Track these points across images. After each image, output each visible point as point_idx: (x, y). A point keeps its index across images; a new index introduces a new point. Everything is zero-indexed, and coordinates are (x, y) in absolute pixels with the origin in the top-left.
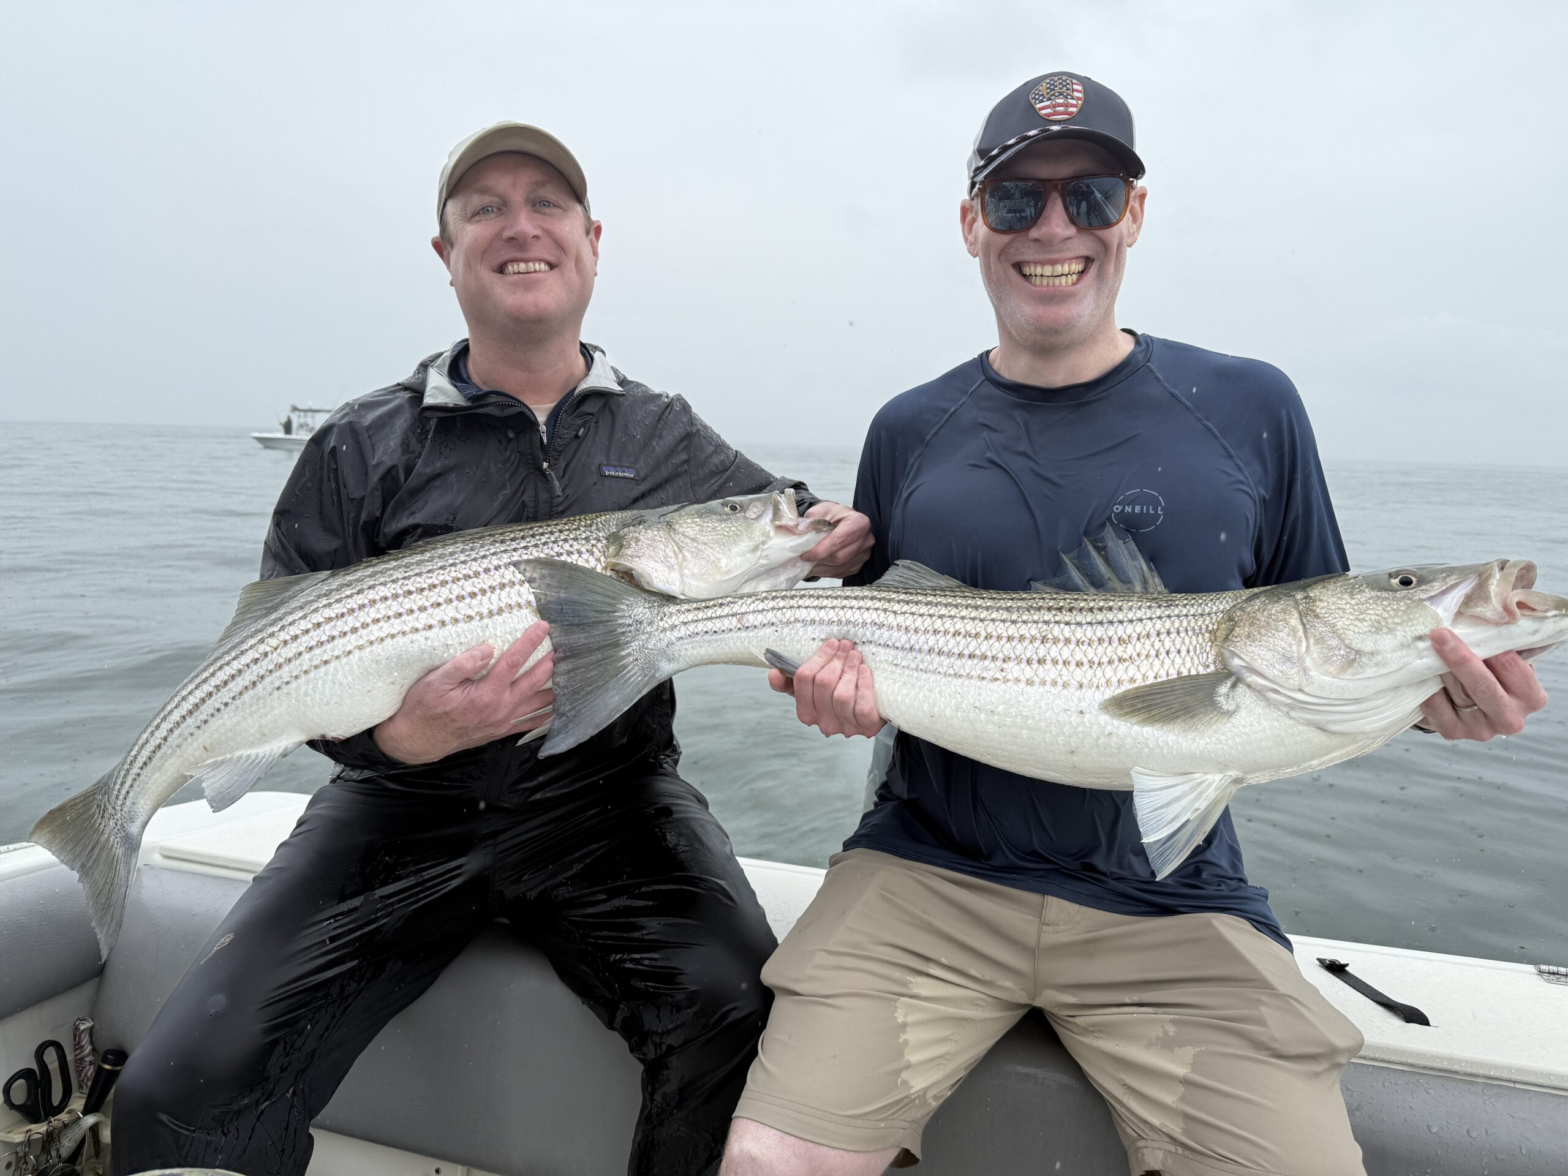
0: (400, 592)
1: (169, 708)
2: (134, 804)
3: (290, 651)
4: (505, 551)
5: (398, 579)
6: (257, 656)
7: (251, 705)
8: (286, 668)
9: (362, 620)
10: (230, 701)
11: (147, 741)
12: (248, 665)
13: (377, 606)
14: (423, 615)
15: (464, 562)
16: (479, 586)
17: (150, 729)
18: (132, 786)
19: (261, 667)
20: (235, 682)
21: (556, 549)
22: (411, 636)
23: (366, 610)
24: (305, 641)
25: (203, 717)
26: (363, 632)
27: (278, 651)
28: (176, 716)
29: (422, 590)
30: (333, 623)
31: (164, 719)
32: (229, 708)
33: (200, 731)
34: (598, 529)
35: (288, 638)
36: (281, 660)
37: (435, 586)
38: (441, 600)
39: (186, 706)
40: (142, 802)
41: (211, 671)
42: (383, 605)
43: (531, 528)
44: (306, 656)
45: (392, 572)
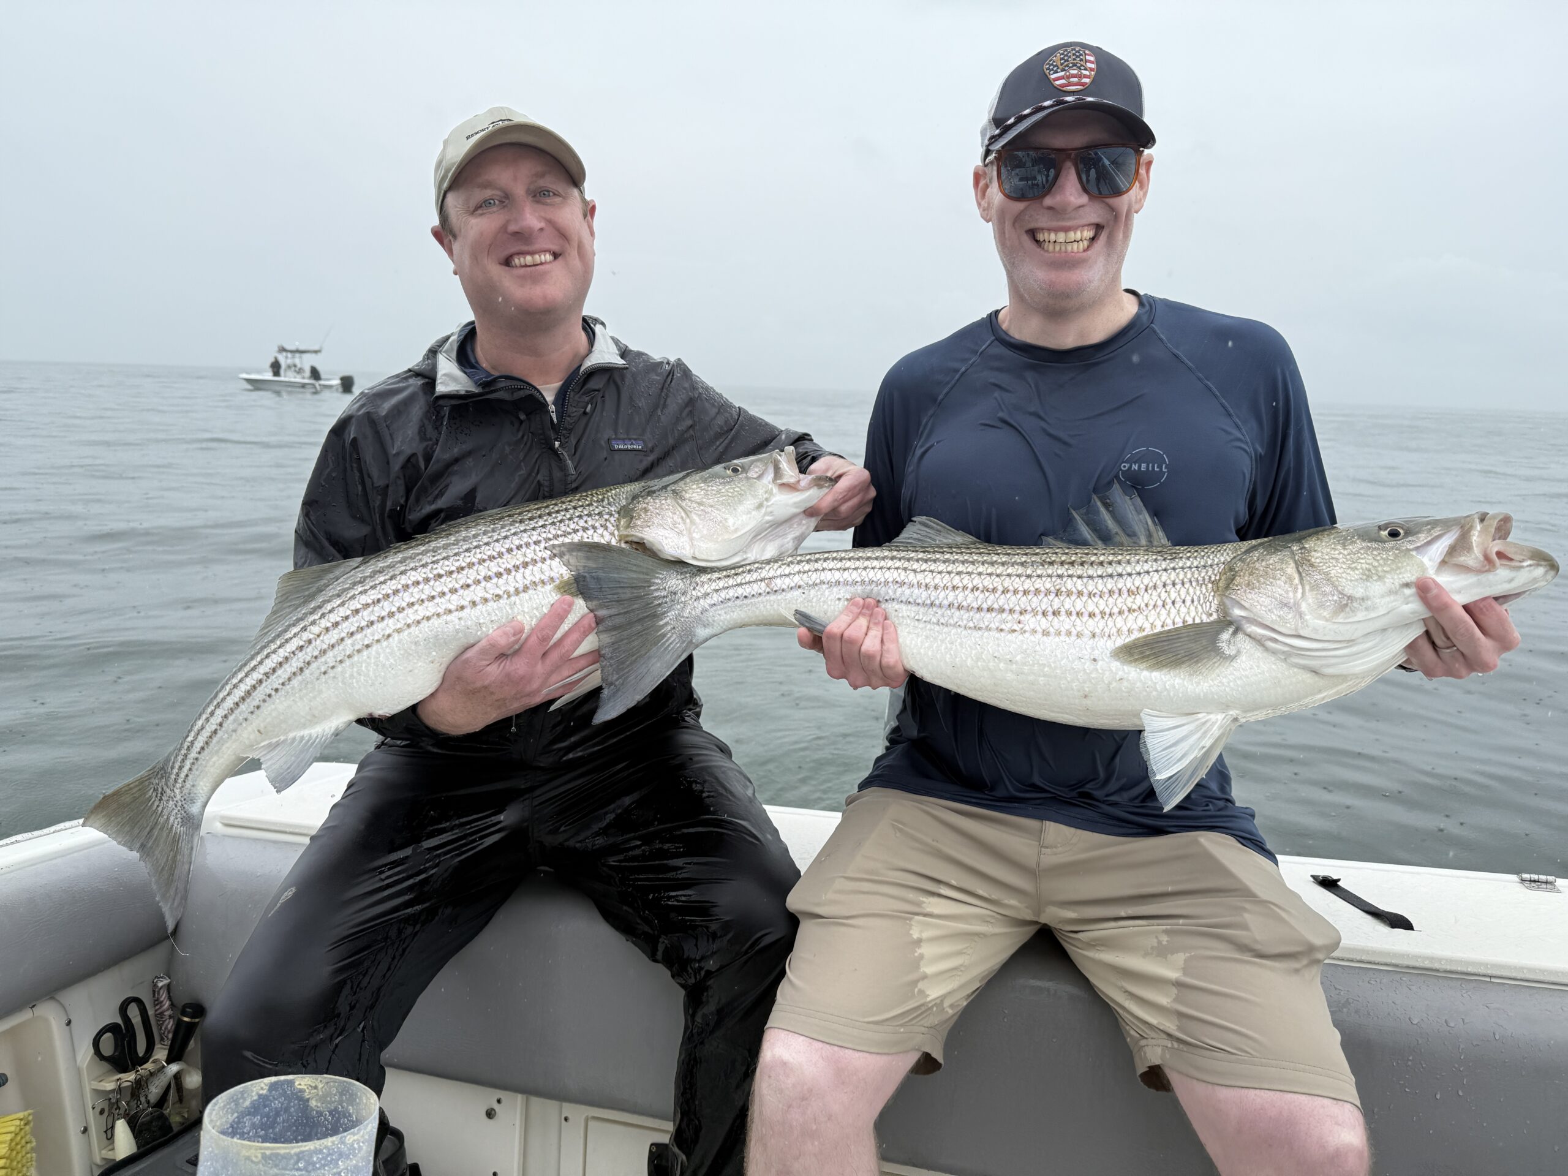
0: (431, 576)
1: (221, 695)
2: (193, 786)
3: (334, 636)
4: (525, 531)
5: (427, 563)
6: (302, 643)
7: (300, 690)
8: (330, 654)
9: (397, 605)
10: (280, 687)
11: (203, 728)
12: (293, 653)
13: (410, 590)
14: (454, 597)
15: (487, 544)
16: (504, 566)
17: (204, 717)
18: (190, 769)
19: (306, 653)
20: (283, 669)
21: (572, 526)
22: (445, 617)
23: (400, 595)
24: (346, 627)
25: (256, 703)
26: (399, 616)
27: (321, 638)
28: (229, 703)
29: (451, 573)
30: (370, 609)
31: (218, 706)
32: (279, 693)
33: (254, 716)
34: (609, 504)
35: (329, 625)
36: (325, 646)
37: (463, 569)
38: (470, 582)
39: (239, 693)
40: (201, 783)
41: (259, 659)
42: (416, 590)
43: (547, 507)
44: (348, 642)
45: (420, 556)
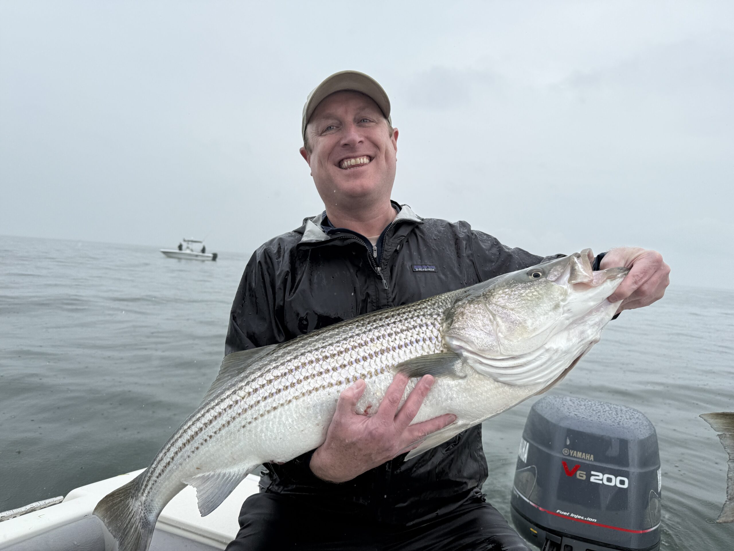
0: (321, 357)
1: (176, 437)
3: (252, 399)
5: (319, 348)
7: (226, 438)
8: (249, 412)
9: (297, 378)
11: (162, 459)
13: (306, 367)
14: (335, 374)
15: (358, 335)
16: (368, 352)
17: (164, 451)
18: (151, 488)
19: (233, 411)
20: (216, 422)
22: (328, 389)
23: (300, 370)
24: (262, 393)
26: (298, 386)
27: (245, 400)
29: (334, 355)
33: (194, 455)
34: (438, 307)
36: (247, 406)
37: (341, 352)
38: (346, 363)
41: (202, 413)
42: (310, 367)
43: (398, 310)
44: (262, 404)
